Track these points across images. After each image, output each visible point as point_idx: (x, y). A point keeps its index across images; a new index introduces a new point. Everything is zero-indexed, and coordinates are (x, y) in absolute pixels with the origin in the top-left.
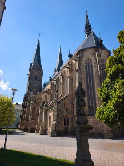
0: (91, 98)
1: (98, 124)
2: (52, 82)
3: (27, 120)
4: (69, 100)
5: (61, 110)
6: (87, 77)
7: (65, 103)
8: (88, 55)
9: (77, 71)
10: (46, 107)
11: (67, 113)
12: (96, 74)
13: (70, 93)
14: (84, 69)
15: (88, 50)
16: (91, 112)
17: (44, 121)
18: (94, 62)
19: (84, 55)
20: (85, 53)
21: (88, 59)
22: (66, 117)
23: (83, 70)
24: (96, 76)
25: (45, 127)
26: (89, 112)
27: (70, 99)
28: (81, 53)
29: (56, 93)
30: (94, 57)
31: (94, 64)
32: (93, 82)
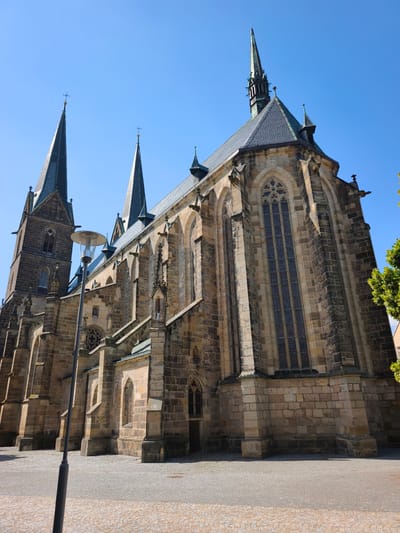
0: (288, 313)
1: (318, 405)
2: (120, 260)
3: (16, 402)
4: (204, 322)
5: (176, 359)
6: (269, 240)
7: (189, 333)
8: (273, 166)
9: (237, 217)
10: (111, 350)
11: (198, 367)
12: (303, 232)
13: (207, 298)
14: (258, 214)
15: (271, 150)
16: (289, 364)
17: (103, 400)
18: (295, 192)
19: (257, 168)
20: (260, 159)
21: (273, 183)
22: (194, 384)
23: (254, 219)
24: (302, 241)
25: (107, 426)
26: (283, 363)
27: (207, 317)
28: (247, 161)
29: (159, 294)
30: (294, 175)
31: (295, 198)
32: (292, 262)
